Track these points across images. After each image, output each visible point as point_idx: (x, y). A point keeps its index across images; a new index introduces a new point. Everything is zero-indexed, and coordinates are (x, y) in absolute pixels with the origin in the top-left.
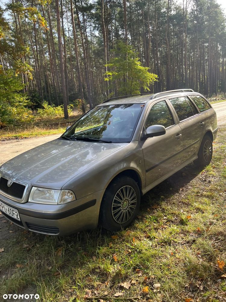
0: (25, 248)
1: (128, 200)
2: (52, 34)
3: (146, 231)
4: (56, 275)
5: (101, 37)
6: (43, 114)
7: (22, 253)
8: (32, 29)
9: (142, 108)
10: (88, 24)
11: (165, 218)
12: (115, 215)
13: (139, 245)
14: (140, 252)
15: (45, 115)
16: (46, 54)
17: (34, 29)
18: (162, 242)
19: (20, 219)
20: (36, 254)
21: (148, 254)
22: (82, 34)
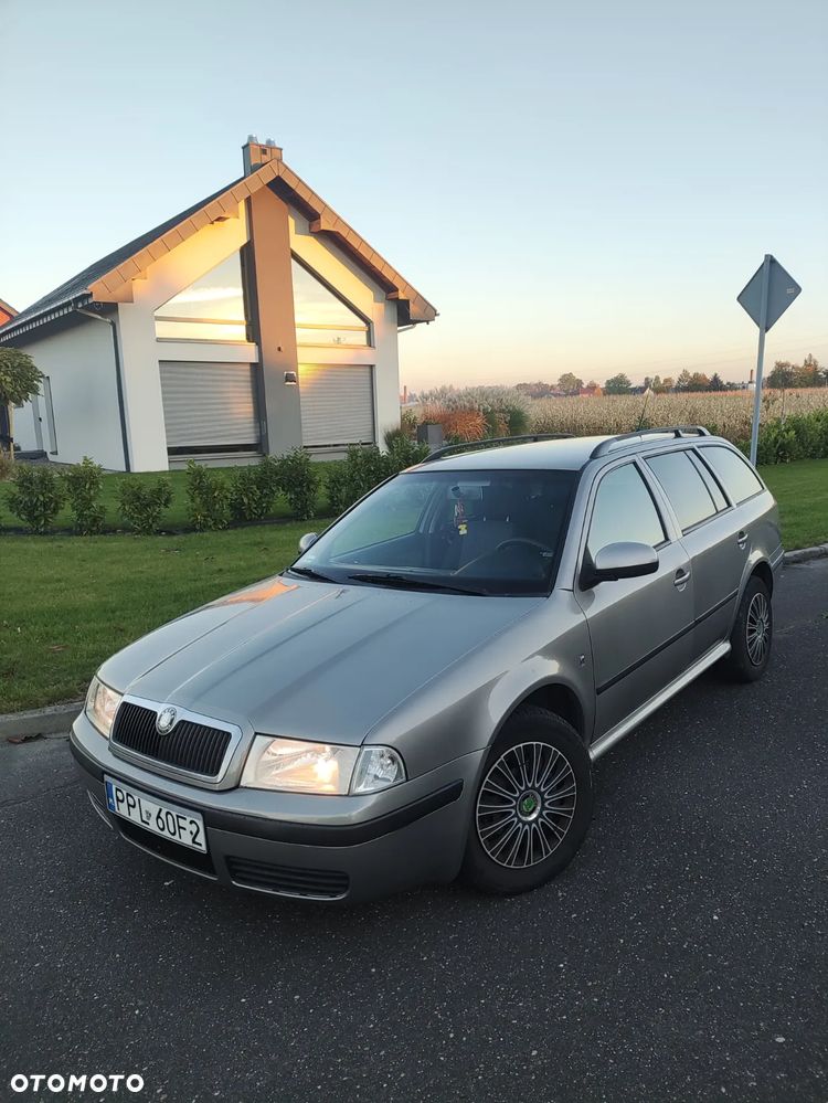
1: (538, 790)
12: (491, 840)
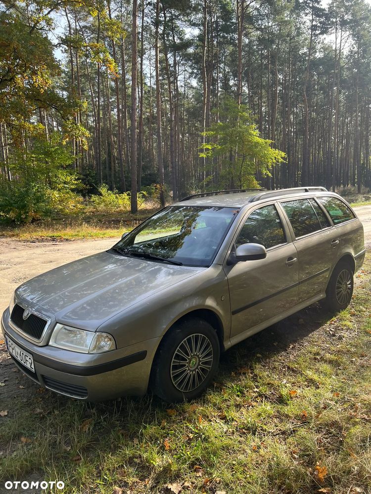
0: (37, 414)
1: (198, 356)
2: (124, 81)
3: (222, 407)
4: (76, 460)
5: (201, 87)
6: (99, 204)
7: (33, 421)
8: (95, 73)
9: (234, 214)
10: (181, 68)
11: (256, 390)
12: (176, 377)
13: (207, 428)
14: (206, 440)
15: (102, 205)
16: (113, 111)
17: (98, 73)
18: (244, 428)
19: (34, 370)
20: (52, 425)
21: (218, 443)
22: (170, 83)
